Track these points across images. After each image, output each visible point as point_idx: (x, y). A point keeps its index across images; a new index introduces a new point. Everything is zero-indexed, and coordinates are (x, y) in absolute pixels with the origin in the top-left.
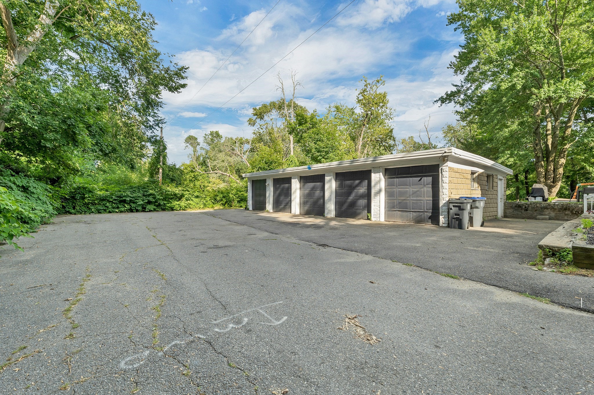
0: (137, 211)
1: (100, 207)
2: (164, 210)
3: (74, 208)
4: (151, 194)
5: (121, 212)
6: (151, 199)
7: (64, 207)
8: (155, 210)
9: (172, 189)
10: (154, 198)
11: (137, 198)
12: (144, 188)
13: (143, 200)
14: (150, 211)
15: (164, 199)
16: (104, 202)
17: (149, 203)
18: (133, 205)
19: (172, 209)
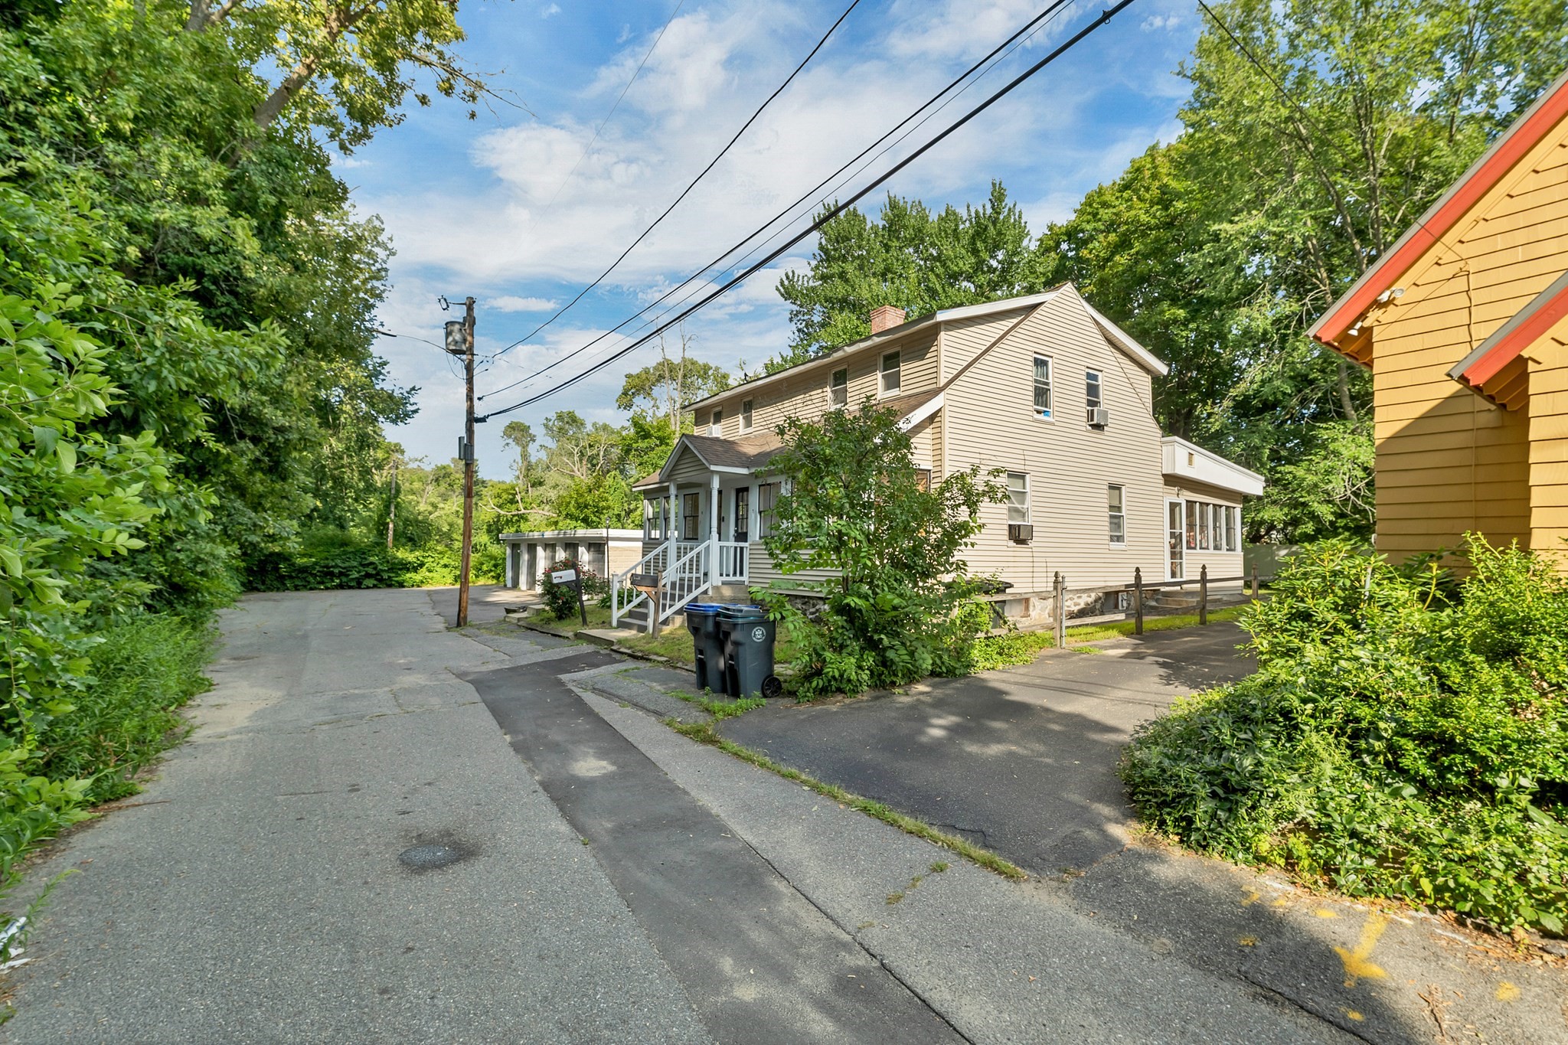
0: (351, 588)
1: (298, 582)
2: (390, 586)
3: (263, 583)
4: (372, 563)
5: (327, 588)
6: (370, 570)
7: (250, 582)
8: (375, 586)
9: (404, 554)
10: (375, 569)
11: (349, 569)
12: (364, 553)
13: (359, 572)
14: (368, 588)
15: (391, 570)
16: (305, 575)
17: (368, 576)
18: (344, 579)
19: (401, 585)
